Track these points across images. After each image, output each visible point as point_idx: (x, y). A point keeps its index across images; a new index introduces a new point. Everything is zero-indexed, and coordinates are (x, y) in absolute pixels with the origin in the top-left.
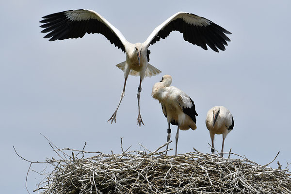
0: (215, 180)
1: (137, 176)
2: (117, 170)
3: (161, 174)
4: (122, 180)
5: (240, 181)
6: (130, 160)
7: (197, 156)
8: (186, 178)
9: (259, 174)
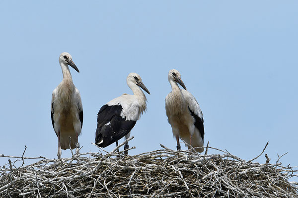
0: (190, 183)
1: (93, 183)
2: (68, 178)
3: (123, 179)
4: (75, 190)
5: (222, 182)
6: (82, 164)
7: (166, 154)
8: (154, 183)
9: (244, 172)
